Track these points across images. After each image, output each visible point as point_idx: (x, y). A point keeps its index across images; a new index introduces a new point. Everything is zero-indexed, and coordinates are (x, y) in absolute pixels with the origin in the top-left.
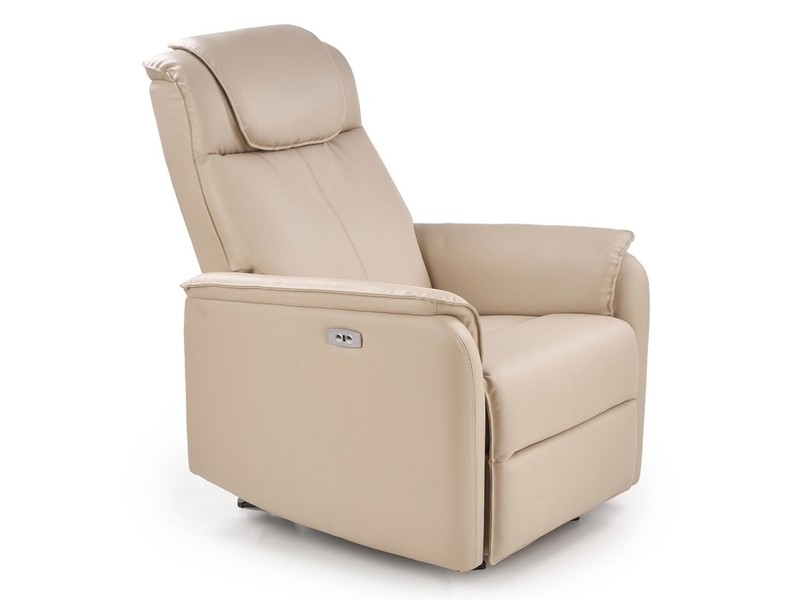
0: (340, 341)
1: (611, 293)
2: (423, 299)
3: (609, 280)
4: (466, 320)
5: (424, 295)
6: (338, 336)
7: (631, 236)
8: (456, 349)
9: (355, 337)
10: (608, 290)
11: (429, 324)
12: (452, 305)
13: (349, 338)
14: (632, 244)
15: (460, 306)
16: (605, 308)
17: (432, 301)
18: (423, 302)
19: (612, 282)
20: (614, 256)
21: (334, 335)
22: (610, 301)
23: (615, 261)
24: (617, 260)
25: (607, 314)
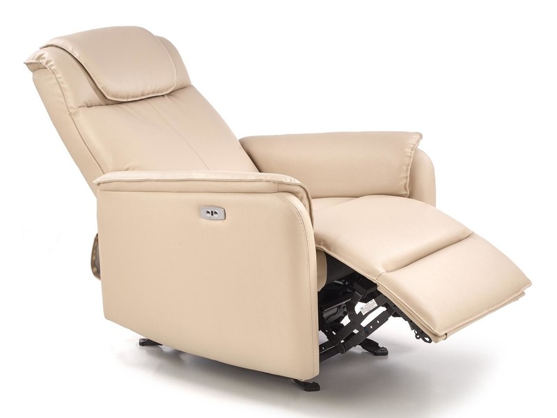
0: (210, 215)
1: (407, 177)
2: (268, 181)
3: (405, 168)
4: (300, 195)
5: (268, 178)
6: (208, 212)
7: (420, 136)
8: (294, 216)
9: (220, 212)
10: (405, 175)
11: (274, 200)
12: (289, 184)
13: (216, 213)
14: (421, 142)
15: (295, 185)
16: (403, 188)
17: (274, 182)
18: (268, 183)
19: (407, 170)
20: (408, 150)
21: (205, 211)
22: (406, 183)
23: (409, 154)
24: (411, 153)
25: (404, 193)
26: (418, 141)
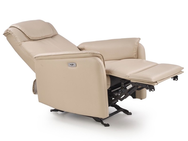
0: (71, 66)
1: (136, 52)
2: (90, 53)
3: (135, 49)
6: (71, 65)
7: (140, 39)
9: (75, 64)
11: (92, 59)
12: (96, 54)
13: (73, 65)
15: (99, 54)
16: (135, 56)
17: (92, 53)
18: (90, 54)
19: (136, 50)
20: (136, 43)
21: (70, 65)
22: (136, 54)
23: (136, 45)
24: (137, 44)
25: (135, 57)
26: (139, 41)
